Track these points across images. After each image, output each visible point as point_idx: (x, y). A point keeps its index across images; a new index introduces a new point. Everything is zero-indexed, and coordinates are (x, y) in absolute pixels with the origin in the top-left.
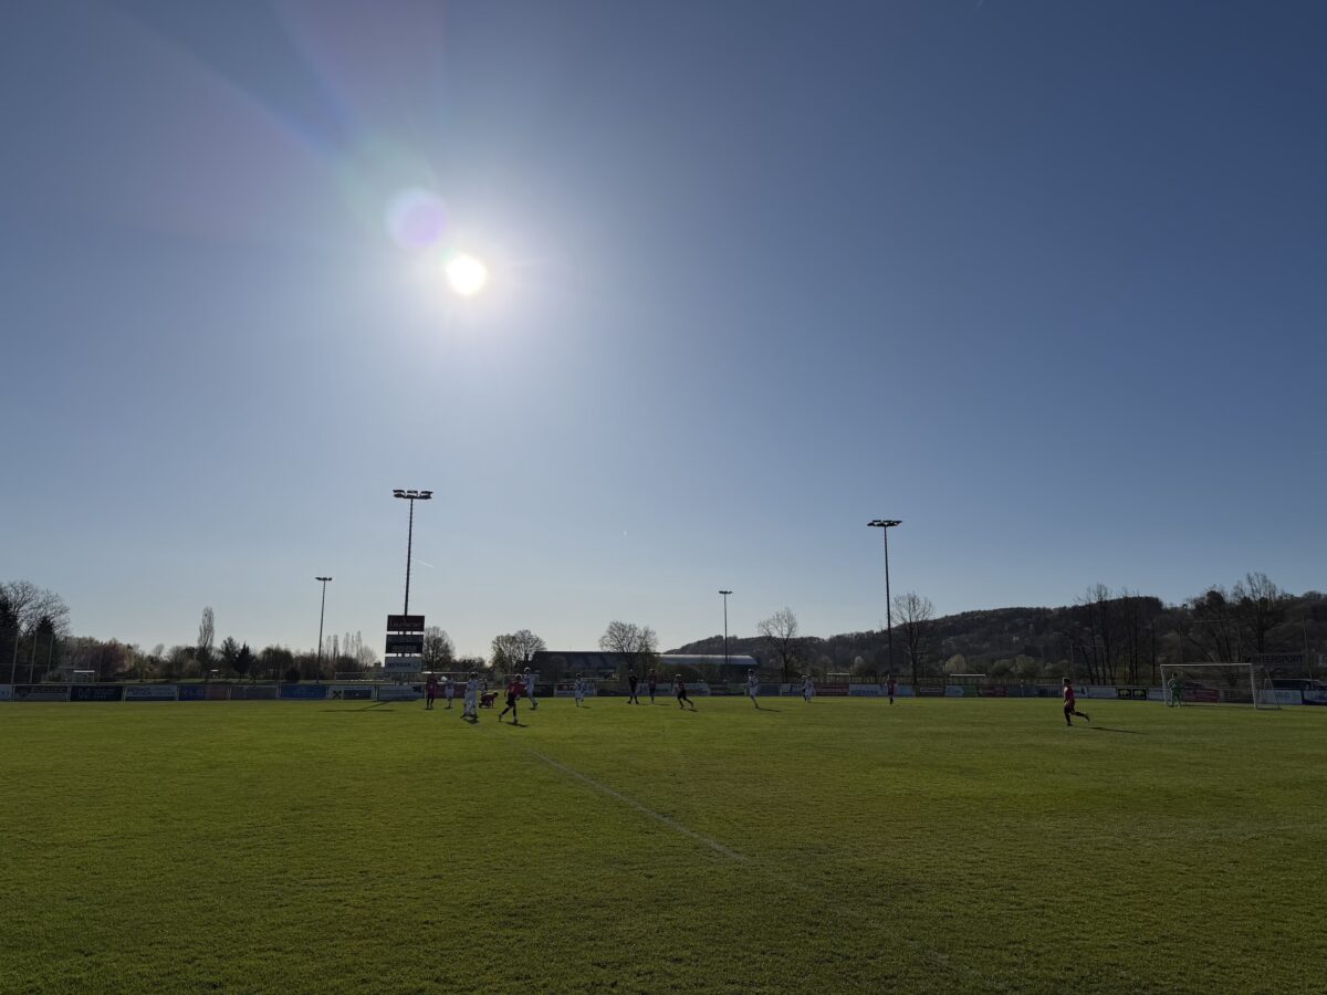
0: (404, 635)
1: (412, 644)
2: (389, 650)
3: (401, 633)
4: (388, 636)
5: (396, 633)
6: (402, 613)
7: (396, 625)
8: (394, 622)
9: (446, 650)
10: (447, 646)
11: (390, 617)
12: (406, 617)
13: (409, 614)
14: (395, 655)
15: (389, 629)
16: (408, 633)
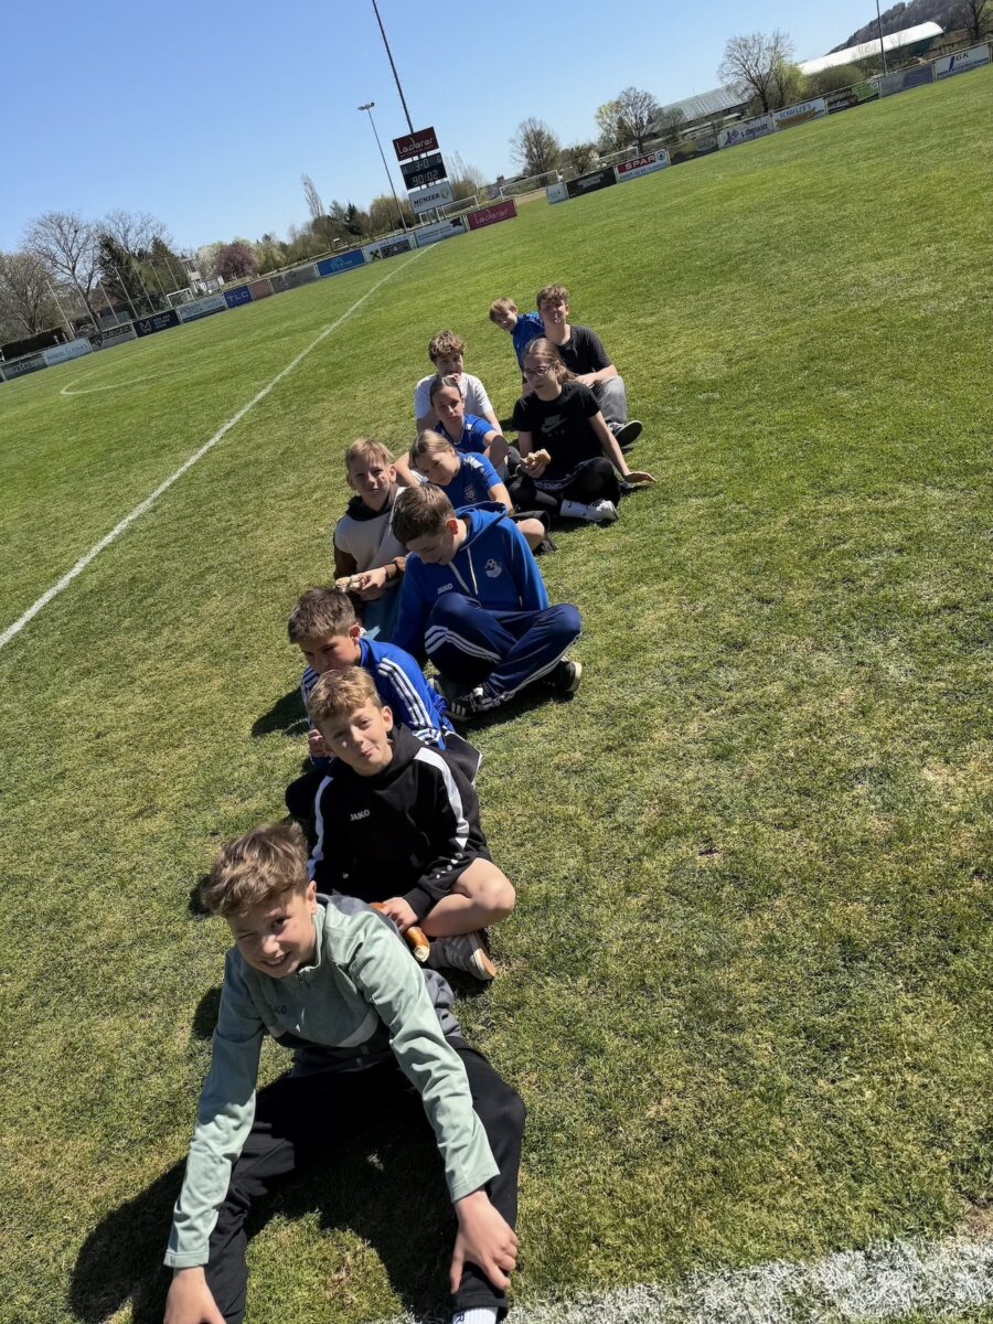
0: (420, 160)
1: (431, 169)
2: (409, 185)
3: (416, 158)
4: (402, 167)
5: (409, 160)
6: (407, 132)
7: (406, 150)
8: (403, 146)
9: (551, 143)
10: (549, 138)
11: (395, 142)
12: (414, 135)
13: (415, 131)
14: (418, 189)
15: (400, 159)
16: (423, 156)
